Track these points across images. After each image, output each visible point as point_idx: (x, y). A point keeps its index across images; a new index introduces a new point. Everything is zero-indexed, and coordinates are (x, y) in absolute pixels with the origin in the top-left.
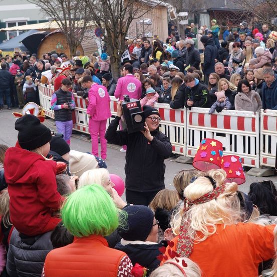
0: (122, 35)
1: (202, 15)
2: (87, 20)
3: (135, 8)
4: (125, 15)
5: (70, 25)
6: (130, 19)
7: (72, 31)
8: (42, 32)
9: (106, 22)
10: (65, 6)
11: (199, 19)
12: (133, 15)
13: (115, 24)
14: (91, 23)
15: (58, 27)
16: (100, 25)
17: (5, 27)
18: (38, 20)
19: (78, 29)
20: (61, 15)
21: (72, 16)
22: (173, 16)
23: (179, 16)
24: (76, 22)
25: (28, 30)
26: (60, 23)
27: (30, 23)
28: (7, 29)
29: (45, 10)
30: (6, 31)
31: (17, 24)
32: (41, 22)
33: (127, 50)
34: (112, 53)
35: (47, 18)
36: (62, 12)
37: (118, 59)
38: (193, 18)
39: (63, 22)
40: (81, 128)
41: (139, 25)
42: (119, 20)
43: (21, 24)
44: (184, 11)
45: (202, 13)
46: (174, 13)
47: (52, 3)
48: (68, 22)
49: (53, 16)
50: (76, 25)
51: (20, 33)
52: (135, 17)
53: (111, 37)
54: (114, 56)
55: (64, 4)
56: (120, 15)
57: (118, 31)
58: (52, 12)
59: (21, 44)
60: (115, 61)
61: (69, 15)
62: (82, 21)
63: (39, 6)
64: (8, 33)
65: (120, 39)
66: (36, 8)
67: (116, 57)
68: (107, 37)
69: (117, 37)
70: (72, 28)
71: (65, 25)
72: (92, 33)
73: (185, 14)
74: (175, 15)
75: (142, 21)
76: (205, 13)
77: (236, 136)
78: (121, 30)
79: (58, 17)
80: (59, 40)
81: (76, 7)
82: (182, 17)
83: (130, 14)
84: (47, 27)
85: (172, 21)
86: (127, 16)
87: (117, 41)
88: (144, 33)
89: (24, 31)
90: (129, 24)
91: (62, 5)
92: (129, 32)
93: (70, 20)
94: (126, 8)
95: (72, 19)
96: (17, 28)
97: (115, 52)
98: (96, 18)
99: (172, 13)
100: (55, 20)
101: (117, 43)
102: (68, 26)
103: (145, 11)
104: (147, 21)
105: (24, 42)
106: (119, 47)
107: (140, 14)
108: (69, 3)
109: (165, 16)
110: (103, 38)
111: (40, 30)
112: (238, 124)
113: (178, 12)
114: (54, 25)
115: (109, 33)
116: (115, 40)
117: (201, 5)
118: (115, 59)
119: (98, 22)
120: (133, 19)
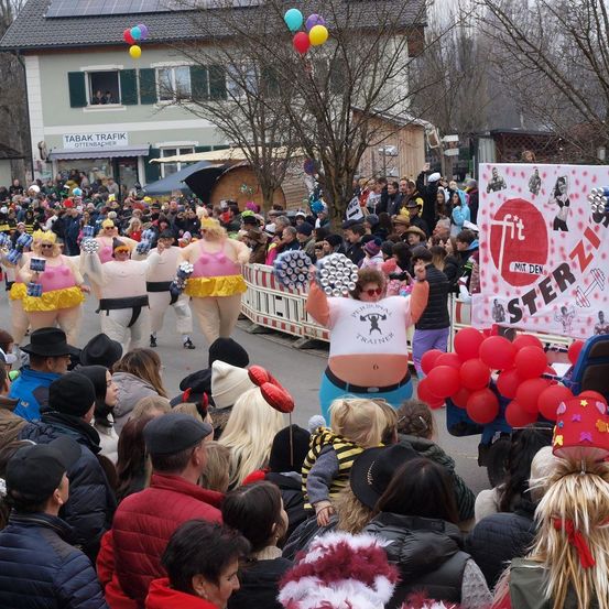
0: (348, 173)
1: (482, 140)
2: (291, 146)
3: (370, 128)
4: (355, 140)
5: (264, 154)
6: (363, 146)
7: (267, 164)
8: (218, 166)
9: (322, 150)
10: (256, 123)
11: (477, 146)
12: (366, 140)
13: (337, 154)
14: (299, 152)
15: (244, 157)
16: (312, 155)
17: (159, 157)
18: (212, 145)
19: (277, 161)
20: (249, 137)
21: (267, 140)
22: (434, 143)
23: (443, 143)
24: (274, 150)
25: (195, 162)
26: (248, 152)
27: (200, 150)
28: (162, 159)
29: (225, 130)
30: (160, 163)
31: (178, 152)
32: (216, 148)
33: (356, 198)
35: (227, 143)
36: (252, 134)
37: (341, 212)
38: (467, 145)
39: (253, 149)
40: (279, 324)
41: (377, 156)
42: (344, 147)
43: (185, 151)
44: (452, 133)
45: (483, 137)
46: (436, 137)
47: (235, 118)
48: (260, 149)
49: (237, 140)
50: (273, 155)
51: (183, 168)
52: (371, 143)
53: (331, 175)
54: (334, 207)
55: (255, 119)
56: (347, 139)
57: (343, 165)
58: (236, 132)
59: (184, 185)
61: (263, 139)
62: (283, 149)
63: (214, 122)
64: (162, 165)
65: (345, 179)
66: (208, 126)
67: (339, 208)
68: (324, 175)
69: (340, 176)
70: (268, 159)
71: (254, 155)
72: (299, 169)
73: (455, 138)
74: (438, 141)
75: (382, 150)
76: (486, 137)
78: (347, 164)
79: (245, 141)
80: (245, 179)
81: (275, 125)
82: (449, 143)
83: (363, 137)
84: (227, 157)
85: (432, 150)
86: (357, 141)
87: (340, 182)
88: (384, 169)
89: (188, 163)
90: (360, 155)
91: (252, 122)
92: (360, 167)
93: (264, 145)
94: (356, 129)
95: (268, 145)
96: (179, 157)
97: (336, 201)
98: (308, 145)
99: (432, 137)
100: (240, 146)
101: (340, 186)
102: (261, 156)
104: (391, 149)
105: (189, 181)
106: (343, 192)
107: (379, 138)
108: (263, 119)
109: (420, 142)
110: (317, 176)
111: (215, 162)
113: (442, 135)
114: (238, 154)
115: (326, 168)
116: (336, 181)
117: (480, 123)
119: (310, 151)
120: (367, 146)
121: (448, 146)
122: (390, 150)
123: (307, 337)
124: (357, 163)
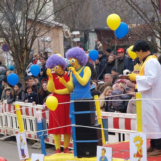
0: (27, 51)
1: (90, 34)
3: (38, 28)
4: (30, 34)
6: (34, 38)
9: (13, 39)
11: (88, 36)
12: (36, 34)
13: (21, 41)
16: (8, 42)
23: (72, 35)
34: (18, 65)
37: (24, 70)
38: (83, 36)
41: (41, 43)
42: (24, 38)
44: (76, 30)
45: (91, 32)
46: (69, 32)
52: (38, 35)
53: (18, 52)
54: (20, 68)
56: (26, 34)
57: (24, 47)
60: (21, 72)
65: (25, 53)
67: (22, 69)
68: (14, 52)
69: (23, 52)
73: (77, 33)
74: (69, 34)
75: (43, 39)
76: (93, 32)
77: (124, 135)
78: (26, 46)
82: (74, 35)
83: (34, 32)
85: (66, 38)
87: (23, 55)
88: (45, 48)
90: (33, 41)
92: (33, 48)
94: (30, 28)
97: (21, 65)
99: (66, 32)
101: (23, 57)
103: (46, 31)
106: (25, 60)
107: (42, 33)
109: (61, 35)
110: (11, 52)
112: (125, 124)
113: (72, 31)
116: (21, 55)
117: (89, 26)
118: (22, 70)
119: (7, 40)
120: (36, 37)
121: (75, 36)
122: (47, 39)
123: (8, 135)
124: (31, 46)
